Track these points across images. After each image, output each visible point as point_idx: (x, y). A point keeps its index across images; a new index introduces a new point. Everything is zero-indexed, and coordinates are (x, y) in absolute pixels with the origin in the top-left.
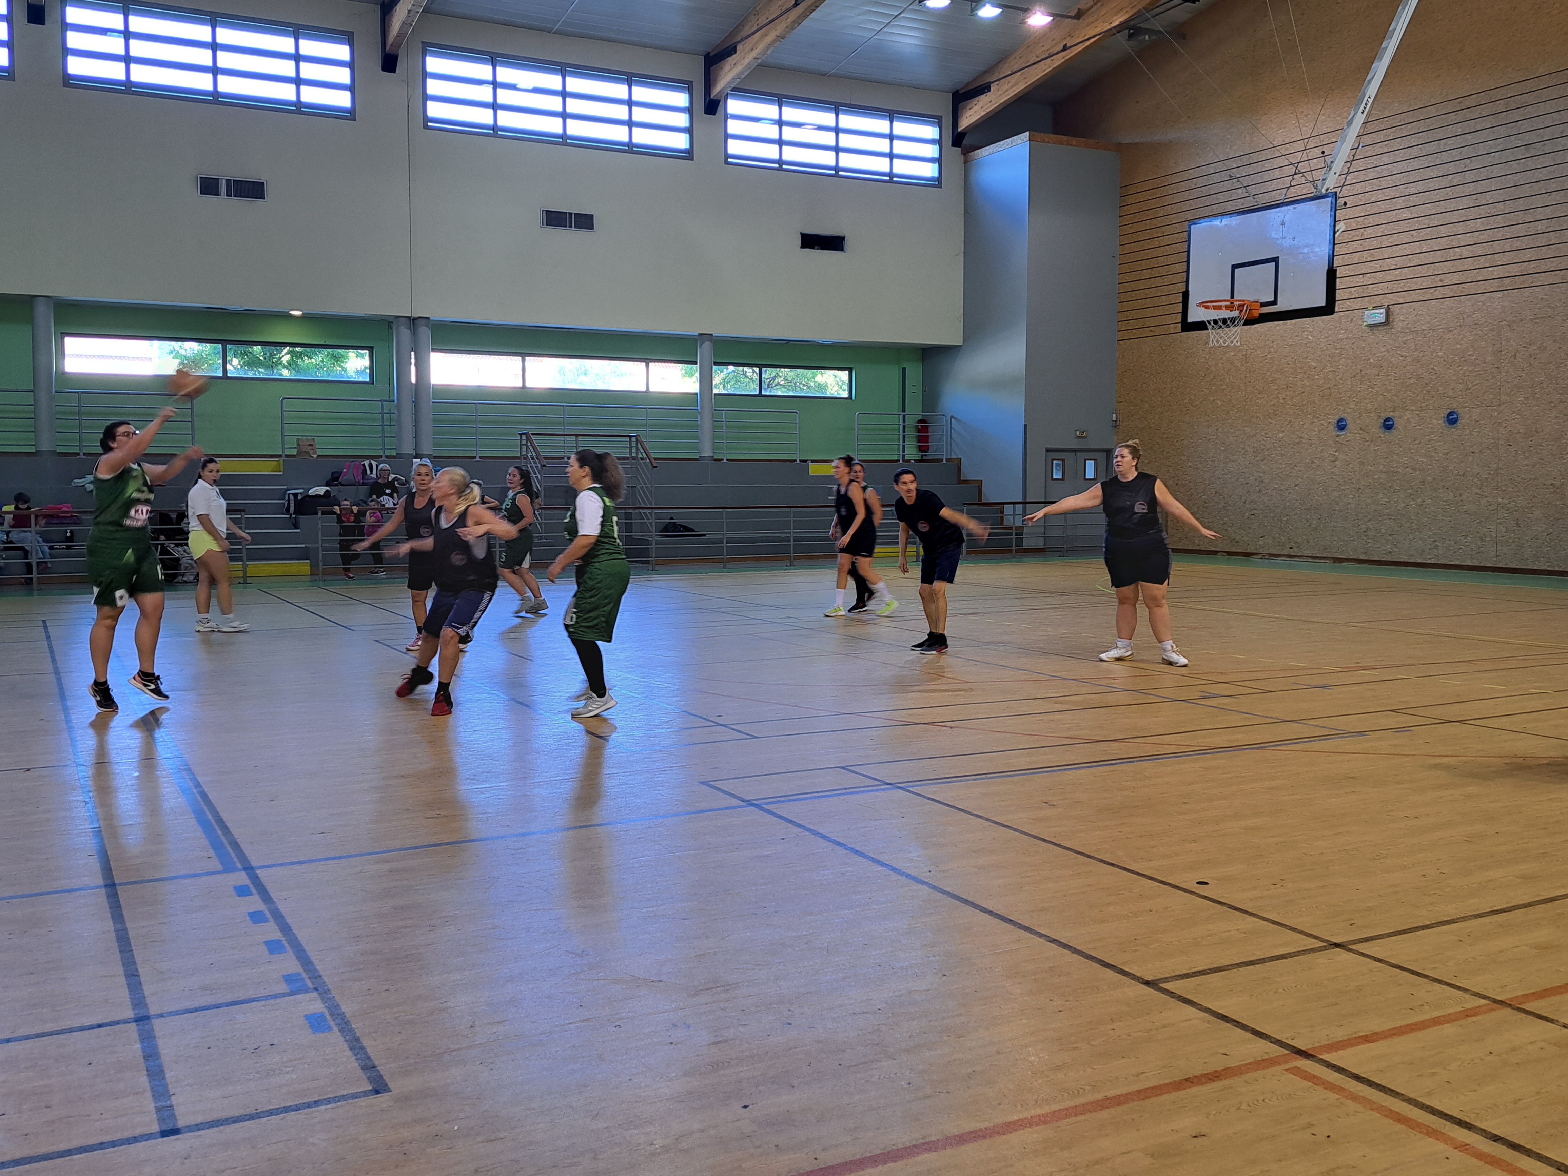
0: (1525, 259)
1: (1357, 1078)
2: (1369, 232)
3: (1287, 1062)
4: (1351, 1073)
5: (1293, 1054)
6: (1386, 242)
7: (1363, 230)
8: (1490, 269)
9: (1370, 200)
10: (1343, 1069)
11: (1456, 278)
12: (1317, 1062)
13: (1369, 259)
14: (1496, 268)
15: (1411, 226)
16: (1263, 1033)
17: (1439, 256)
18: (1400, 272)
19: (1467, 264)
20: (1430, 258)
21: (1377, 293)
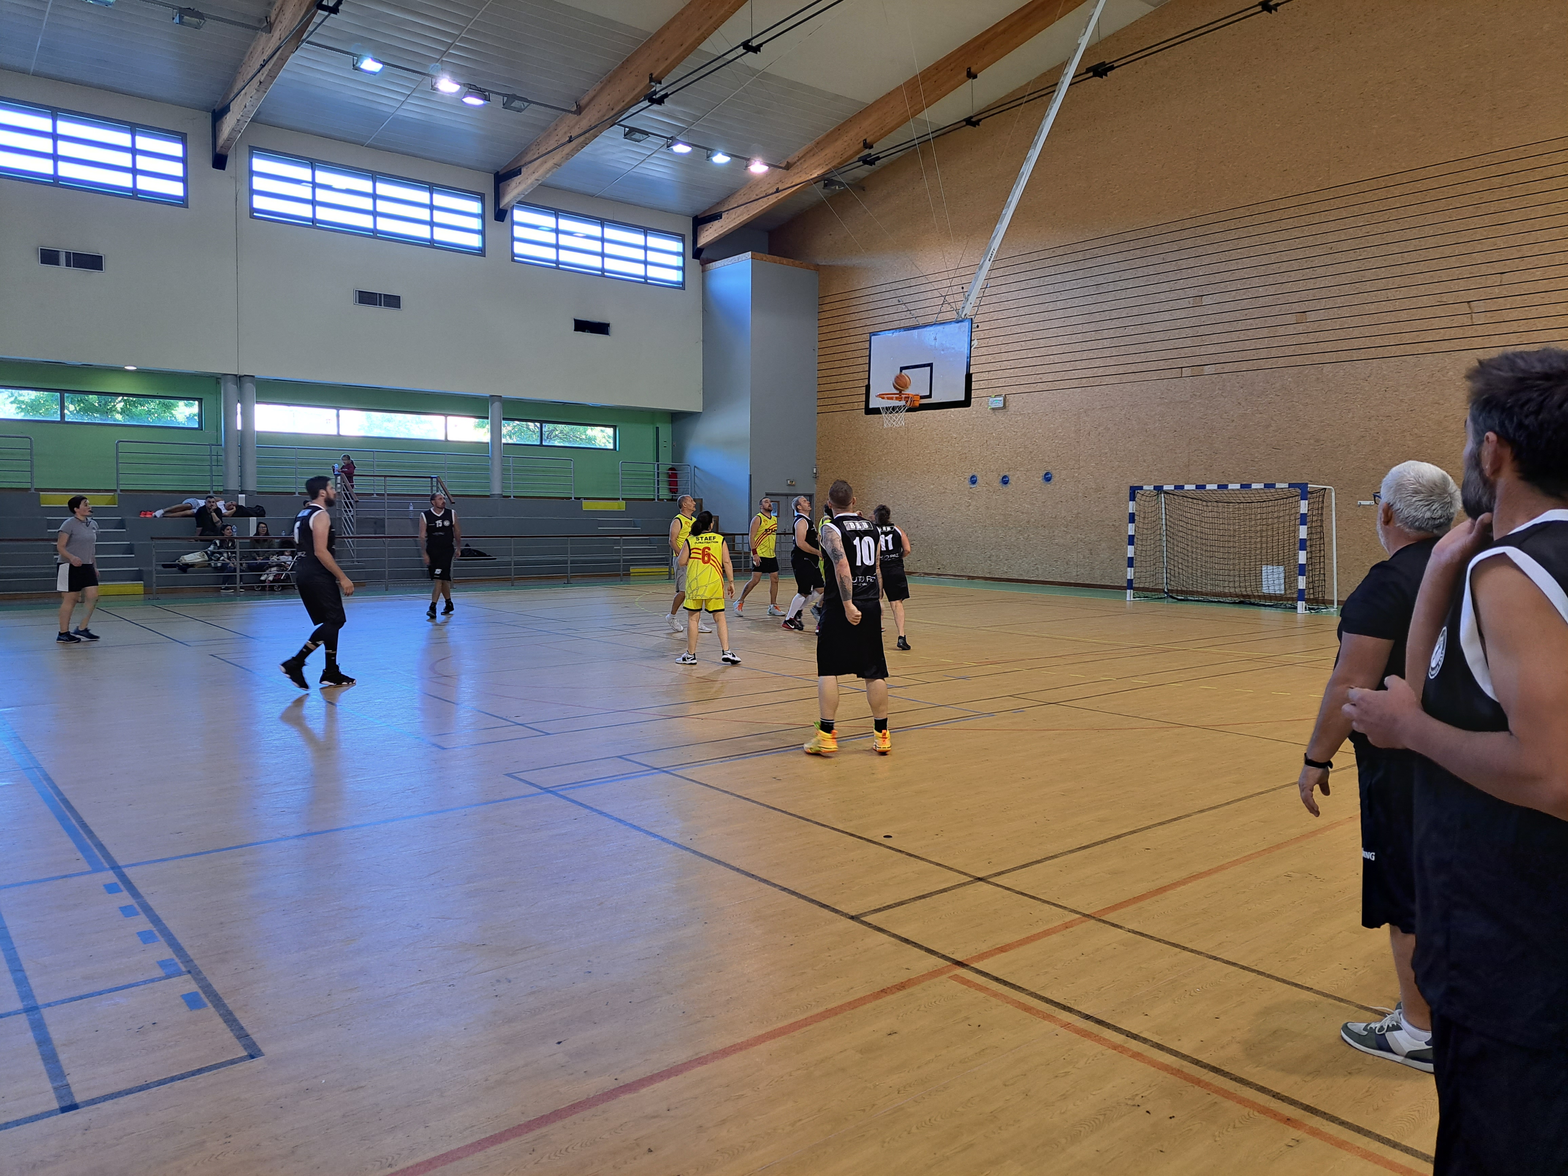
0: (1096, 366)
1: (997, 979)
2: (992, 341)
3: (949, 971)
4: (994, 977)
5: (954, 965)
6: (1004, 348)
7: (988, 339)
8: (1073, 371)
9: (993, 318)
10: (988, 974)
11: (1050, 377)
12: (970, 970)
13: (992, 361)
14: (1076, 371)
15: (1020, 339)
16: (933, 951)
17: (1039, 361)
18: (1014, 371)
19: (1058, 367)
20: (1033, 362)
21: (998, 386)
